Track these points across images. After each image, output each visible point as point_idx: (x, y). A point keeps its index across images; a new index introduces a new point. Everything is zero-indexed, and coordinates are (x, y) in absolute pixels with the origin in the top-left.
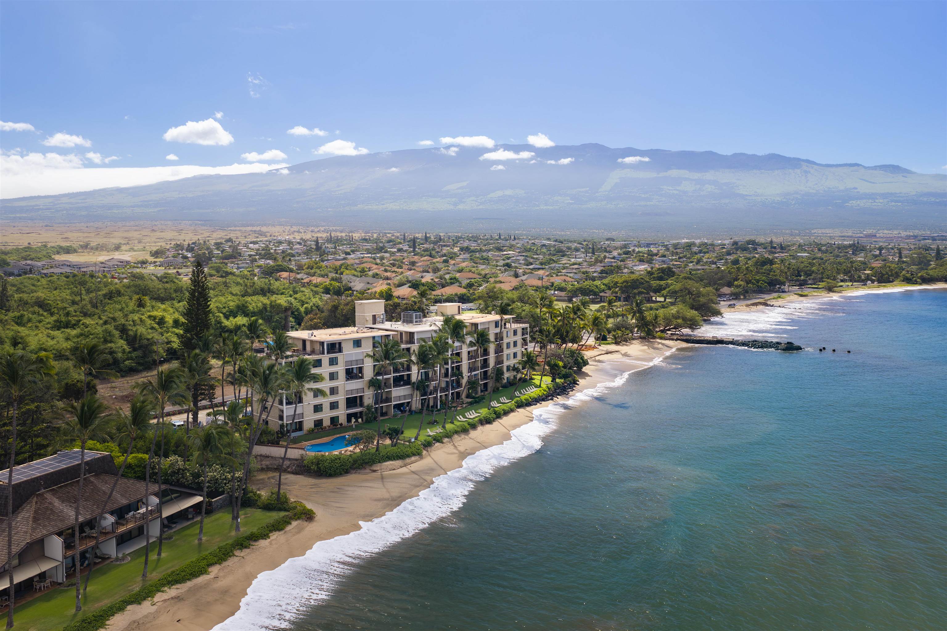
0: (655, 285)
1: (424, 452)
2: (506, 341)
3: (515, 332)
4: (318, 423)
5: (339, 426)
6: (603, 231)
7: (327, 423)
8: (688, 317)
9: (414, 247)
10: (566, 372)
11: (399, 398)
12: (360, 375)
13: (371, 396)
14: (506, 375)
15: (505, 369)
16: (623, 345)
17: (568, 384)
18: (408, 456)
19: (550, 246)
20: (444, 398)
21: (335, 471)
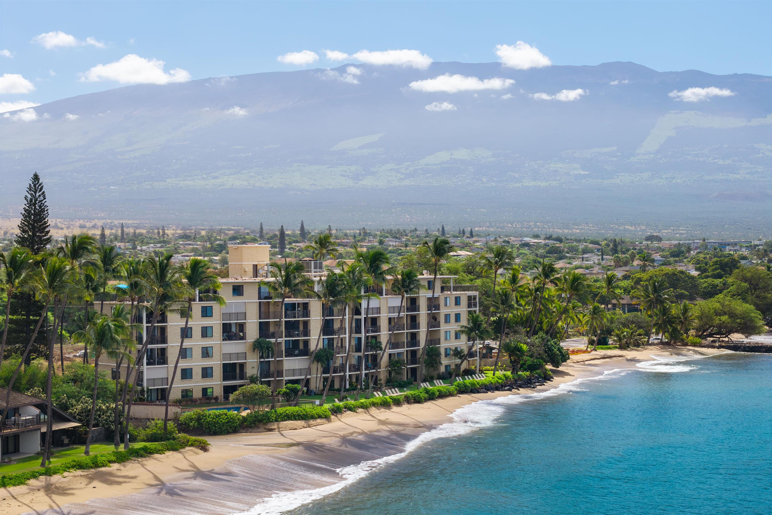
0: (705, 285)
1: (333, 417)
2: (443, 311)
3: (457, 301)
4: (186, 394)
5: (214, 401)
6: (643, 228)
7: (197, 394)
8: (737, 312)
9: (282, 247)
10: (533, 362)
11: (293, 372)
12: (241, 334)
13: (255, 365)
14: (445, 361)
15: (443, 352)
16: (632, 350)
17: (536, 377)
18: (313, 418)
19: (538, 246)
20: (354, 380)
21: (220, 428)
